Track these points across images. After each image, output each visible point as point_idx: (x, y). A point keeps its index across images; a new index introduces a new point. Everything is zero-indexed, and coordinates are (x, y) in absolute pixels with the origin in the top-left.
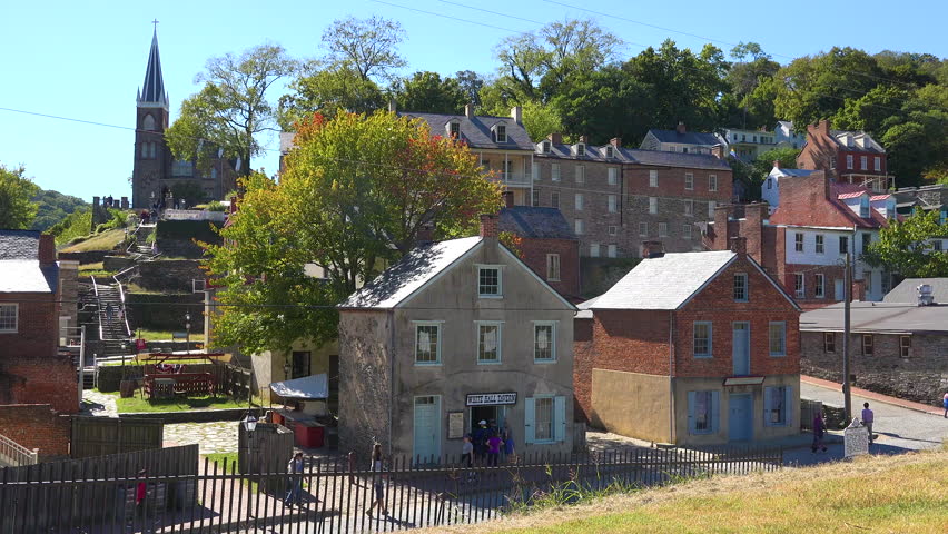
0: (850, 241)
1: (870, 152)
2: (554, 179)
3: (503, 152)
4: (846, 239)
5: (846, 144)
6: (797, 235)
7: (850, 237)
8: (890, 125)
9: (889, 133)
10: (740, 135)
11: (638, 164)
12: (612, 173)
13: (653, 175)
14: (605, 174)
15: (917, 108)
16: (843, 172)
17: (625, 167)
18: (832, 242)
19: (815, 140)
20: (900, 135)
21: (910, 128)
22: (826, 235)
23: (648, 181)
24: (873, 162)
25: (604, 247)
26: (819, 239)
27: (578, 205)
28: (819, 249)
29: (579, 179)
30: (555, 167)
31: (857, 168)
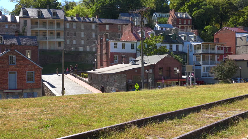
0: (135, 45)
1: (187, 19)
2: (74, 28)
3: (54, 20)
4: (134, 44)
5: (179, 16)
6: (115, 43)
7: (135, 44)
8: (195, 10)
9: (195, 12)
10: (161, 14)
11: (102, 23)
12: (94, 26)
13: (107, 26)
14: (91, 26)
15: (203, 5)
16: (178, 25)
17: (98, 24)
18: (128, 45)
19: (172, 15)
20: (197, 13)
21: (200, 11)
22: (126, 43)
23: (105, 28)
24: (188, 21)
25: (91, 48)
26: (123, 45)
27: (83, 36)
28: (123, 48)
29: (83, 28)
30: (74, 24)
31: (183, 24)
